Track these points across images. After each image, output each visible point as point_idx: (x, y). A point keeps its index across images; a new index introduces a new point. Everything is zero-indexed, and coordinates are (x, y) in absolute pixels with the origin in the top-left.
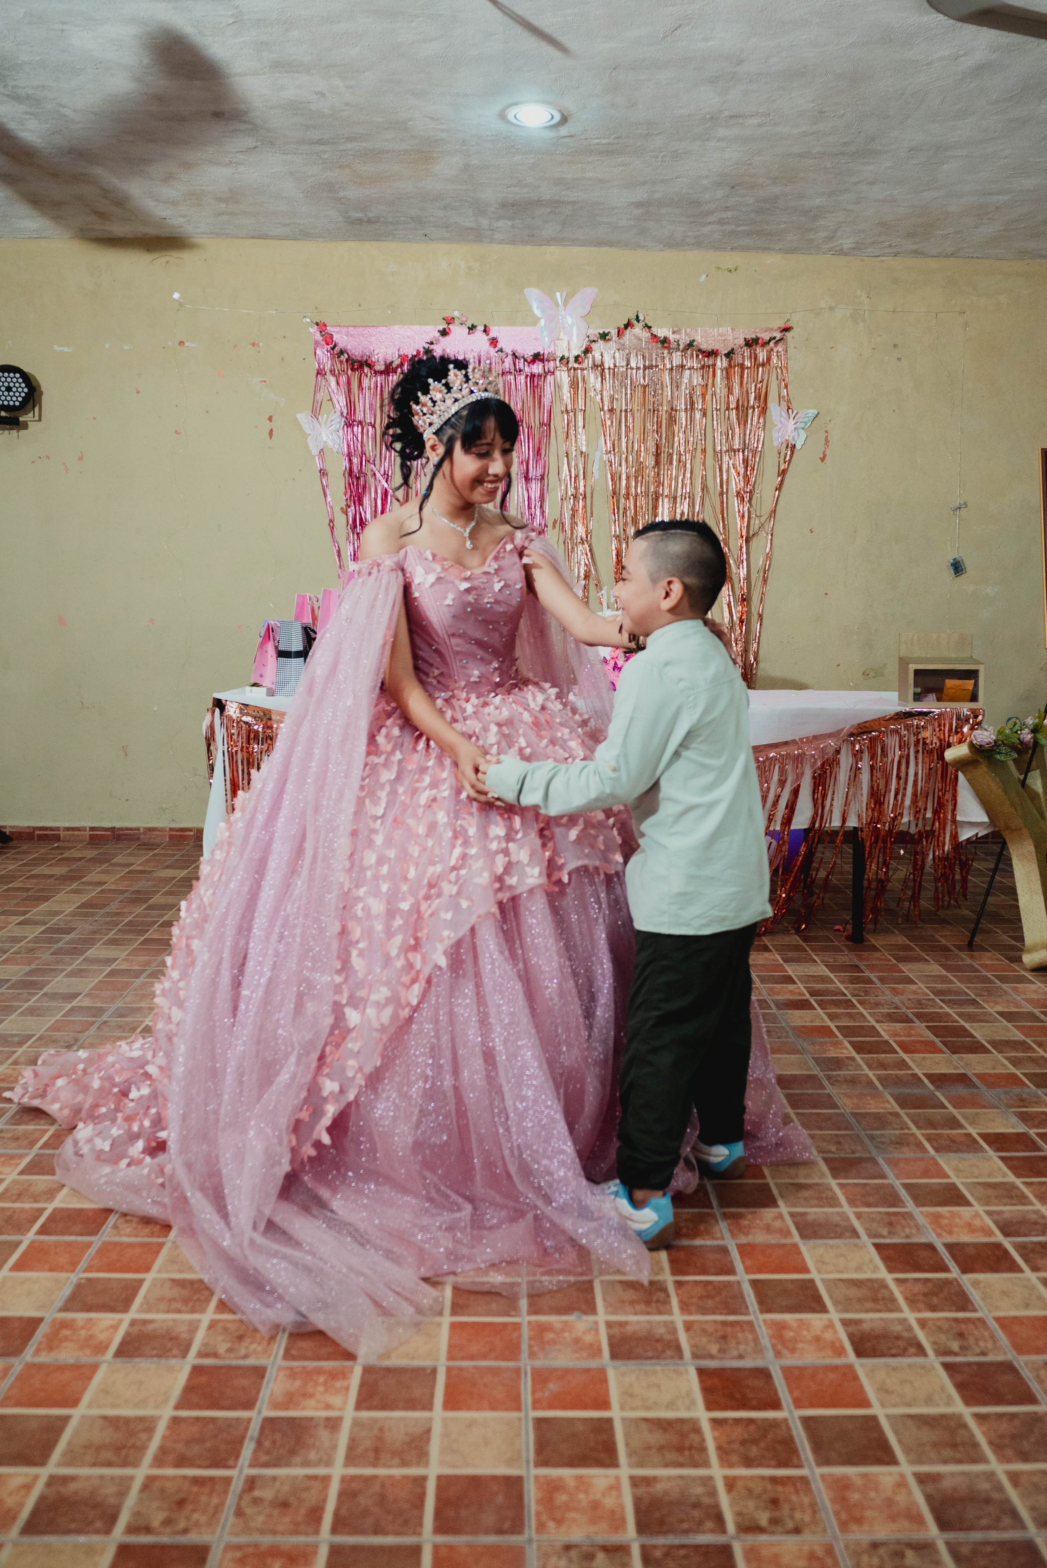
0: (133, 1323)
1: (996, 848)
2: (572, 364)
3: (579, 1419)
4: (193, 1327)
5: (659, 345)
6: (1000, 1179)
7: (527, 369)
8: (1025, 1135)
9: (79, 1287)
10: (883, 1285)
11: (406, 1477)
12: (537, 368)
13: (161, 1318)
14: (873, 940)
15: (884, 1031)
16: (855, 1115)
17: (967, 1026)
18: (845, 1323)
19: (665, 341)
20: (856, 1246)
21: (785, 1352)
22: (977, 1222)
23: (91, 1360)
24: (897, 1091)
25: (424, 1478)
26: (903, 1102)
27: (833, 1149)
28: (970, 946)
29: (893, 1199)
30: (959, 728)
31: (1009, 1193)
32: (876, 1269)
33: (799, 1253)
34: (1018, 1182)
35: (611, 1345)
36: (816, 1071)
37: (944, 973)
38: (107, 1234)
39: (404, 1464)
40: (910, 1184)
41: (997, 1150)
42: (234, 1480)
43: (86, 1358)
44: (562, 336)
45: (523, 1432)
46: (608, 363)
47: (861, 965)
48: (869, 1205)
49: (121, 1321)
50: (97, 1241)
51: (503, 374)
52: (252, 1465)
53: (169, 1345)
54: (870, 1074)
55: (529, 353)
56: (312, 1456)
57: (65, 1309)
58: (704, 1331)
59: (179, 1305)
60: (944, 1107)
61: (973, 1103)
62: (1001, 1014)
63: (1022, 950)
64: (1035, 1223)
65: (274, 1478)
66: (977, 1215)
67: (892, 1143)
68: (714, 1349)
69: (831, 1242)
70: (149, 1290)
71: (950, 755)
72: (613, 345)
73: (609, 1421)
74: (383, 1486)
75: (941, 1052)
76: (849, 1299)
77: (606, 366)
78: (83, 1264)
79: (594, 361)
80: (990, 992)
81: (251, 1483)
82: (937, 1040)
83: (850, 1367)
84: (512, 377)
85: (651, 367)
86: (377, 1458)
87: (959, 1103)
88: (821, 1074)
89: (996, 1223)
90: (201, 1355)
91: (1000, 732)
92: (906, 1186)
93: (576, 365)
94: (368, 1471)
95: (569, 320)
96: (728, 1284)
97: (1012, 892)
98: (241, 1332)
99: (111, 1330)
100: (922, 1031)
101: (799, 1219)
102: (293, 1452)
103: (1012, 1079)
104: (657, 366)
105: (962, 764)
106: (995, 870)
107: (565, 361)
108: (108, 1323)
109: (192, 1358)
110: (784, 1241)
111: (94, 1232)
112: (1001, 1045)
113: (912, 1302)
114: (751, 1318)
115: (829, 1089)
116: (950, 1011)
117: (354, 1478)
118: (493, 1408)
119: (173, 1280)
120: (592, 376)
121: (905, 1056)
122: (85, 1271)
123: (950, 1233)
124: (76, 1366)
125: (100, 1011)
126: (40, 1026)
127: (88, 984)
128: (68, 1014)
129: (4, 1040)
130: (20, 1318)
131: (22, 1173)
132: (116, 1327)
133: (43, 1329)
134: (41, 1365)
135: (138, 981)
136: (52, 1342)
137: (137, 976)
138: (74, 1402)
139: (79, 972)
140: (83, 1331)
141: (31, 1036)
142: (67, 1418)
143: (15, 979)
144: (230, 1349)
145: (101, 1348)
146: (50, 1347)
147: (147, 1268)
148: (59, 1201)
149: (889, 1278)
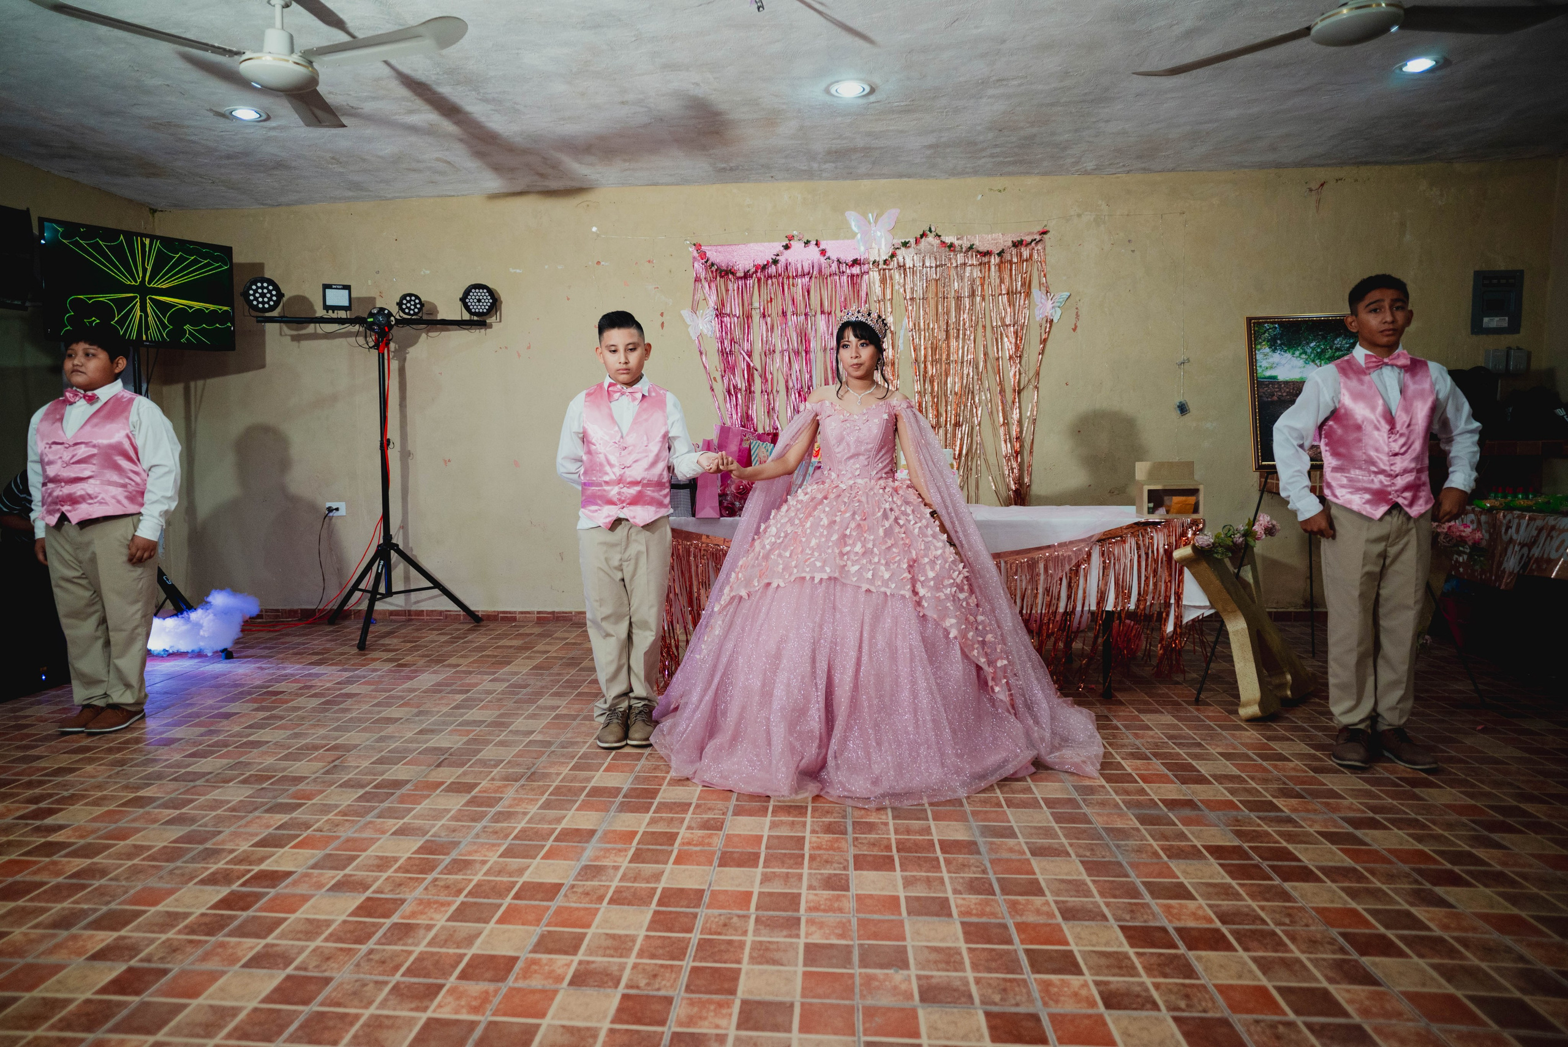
0: (580, 963)
1: (1218, 625)
2: (882, 266)
3: (897, 1043)
4: (622, 968)
5: (947, 249)
6: (1219, 881)
7: (848, 271)
8: (1239, 847)
9: (542, 937)
10: (1126, 956)
12: (856, 270)
13: (600, 960)
14: (1120, 696)
15: (1128, 766)
16: (1105, 829)
17: (1194, 763)
18: (1097, 983)
19: (951, 246)
20: (1105, 927)
21: (1051, 1003)
22: (1200, 913)
23: (553, 988)
24: (1137, 812)
26: (1143, 820)
27: (1088, 854)
28: (1197, 702)
29: (1135, 894)
30: (1184, 534)
31: (1226, 892)
32: (1121, 945)
33: (1062, 930)
34: (1234, 883)
35: (920, 991)
36: (1075, 795)
37: (1176, 722)
38: (559, 902)
40: (1149, 882)
41: (1216, 858)
43: (549, 985)
44: (875, 245)
46: (909, 264)
47: (1110, 715)
48: (1115, 897)
49: (572, 961)
50: (553, 906)
51: (830, 275)
53: (606, 979)
54: (1117, 798)
55: (850, 259)
57: (534, 952)
58: (990, 985)
59: (612, 952)
60: (1175, 824)
61: (1198, 822)
62: (1221, 754)
63: (1238, 705)
64: (1247, 915)
66: (1200, 907)
67: (1133, 850)
68: (997, 998)
69: (1087, 923)
70: (591, 940)
71: (1177, 554)
72: (912, 250)
73: (919, 1045)
75: (1173, 782)
76: (1100, 967)
77: (907, 266)
78: (545, 922)
79: (898, 263)
80: (1212, 737)
82: (1170, 774)
83: (1101, 1016)
84: (837, 277)
85: (941, 265)
87: (1187, 822)
88: (1079, 798)
89: (1215, 913)
90: (627, 987)
91: (1217, 537)
92: (1144, 883)
93: (885, 267)
95: (879, 233)
96: (1008, 952)
97: (1230, 659)
98: (655, 972)
99: (566, 967)
100: (1157, 766)
101: (1061, 905)
103: (1230, 805)
104: (946, 265)
105: (1186, 562)
106: (1216, 643)
107: (876, 264)
108: (564, 963)
109: (621, 989)
110: (1050, 921)
111: (552, 899)
112: (1221, 778)
113: (1149, 970)
114: (1025, 977)
115: (1086, 809)
116: (1181, 752)
118: (835, 1034)
119: (606, 934)
120: (897, 274)
121: (1144, 786)
122: (547, 926)
123: (1179, 920)
124: (543, 991)
125: (549, 744)
126: (509, 754)
127: (541, 723)
128: (527, 745)
129: (484, 763)
130: (504, 956)
131: (500, 856)
132: (568, 965)
133: (519, 965)
134: (519, 990)
135: (575, 723)
136: (526, 974)
137: (574, 720)
138: (543, 1015)
139: (533, 716)
140: (547, 968)
141: (502, 761)
142: (538, 1026)
143: (489, 720)
144: (648, 984)
145: (559, 979)
146: (525, 978)
147: (589, 926)
148: (526, 877)
149: (1131, 952)
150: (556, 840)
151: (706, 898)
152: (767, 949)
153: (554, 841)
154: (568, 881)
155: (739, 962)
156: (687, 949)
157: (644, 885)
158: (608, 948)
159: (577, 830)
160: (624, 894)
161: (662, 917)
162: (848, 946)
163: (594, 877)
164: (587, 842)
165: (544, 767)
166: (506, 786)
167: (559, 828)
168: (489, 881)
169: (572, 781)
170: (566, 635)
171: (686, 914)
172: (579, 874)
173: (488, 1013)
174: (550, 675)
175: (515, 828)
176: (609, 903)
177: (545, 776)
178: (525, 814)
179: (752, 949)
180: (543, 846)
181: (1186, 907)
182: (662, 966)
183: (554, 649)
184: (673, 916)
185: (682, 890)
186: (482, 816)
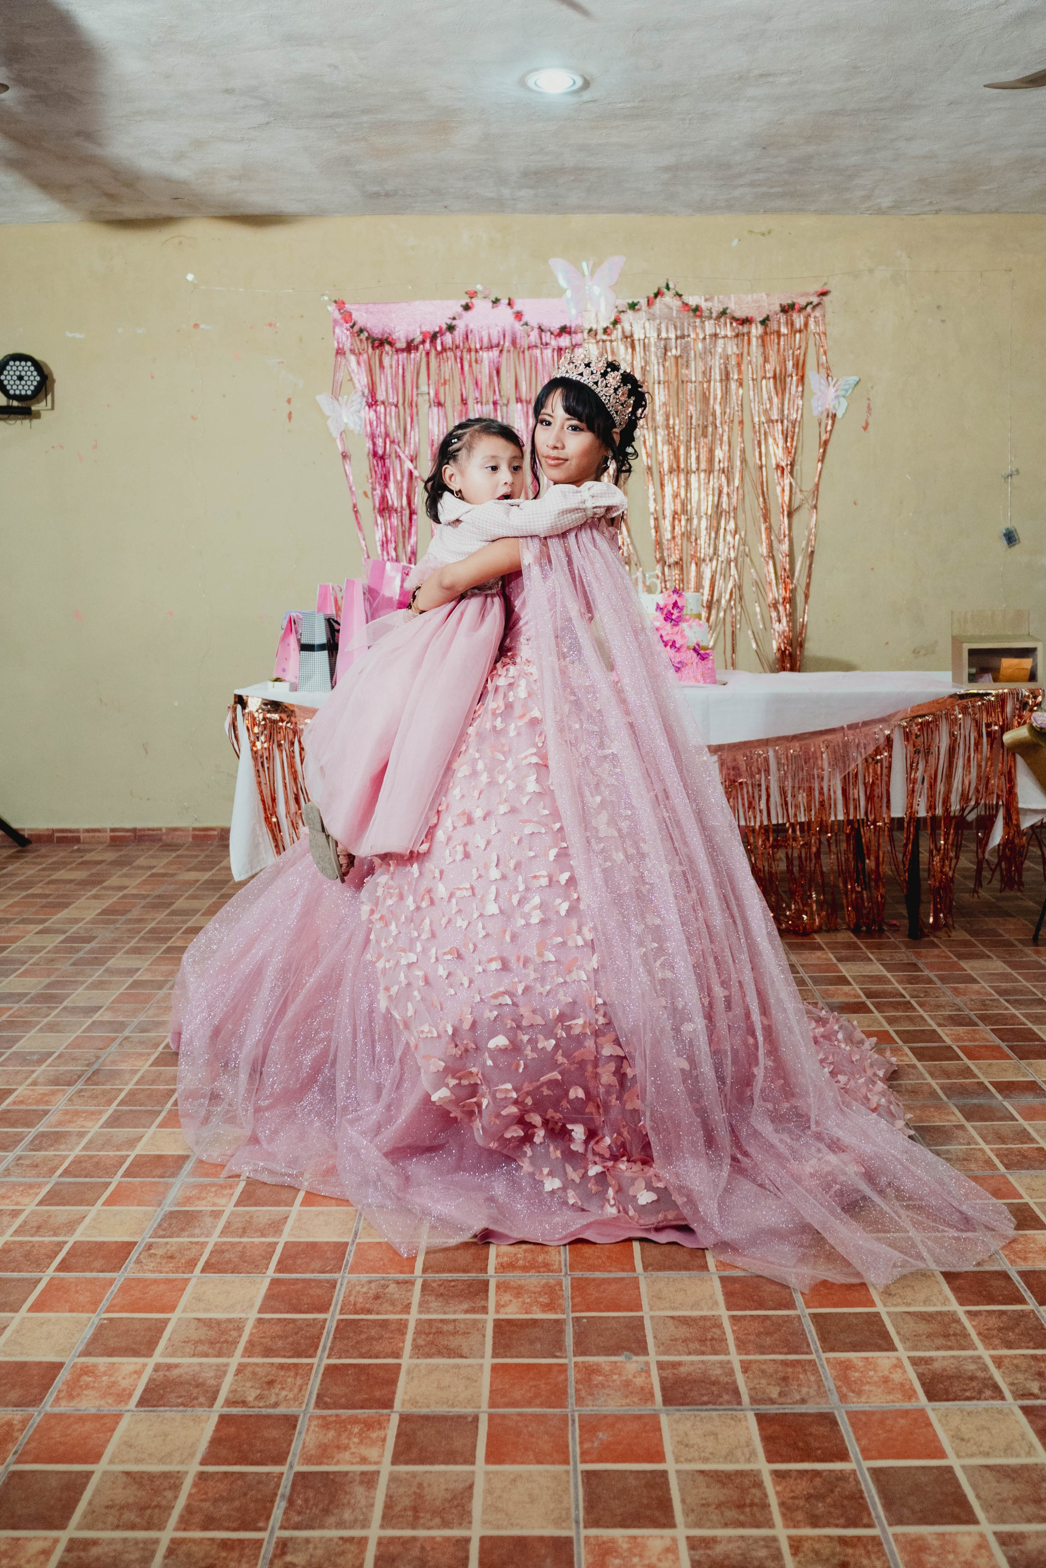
0: (157, 1368)
2: (601, 336)
3: (631, 1472)
4: (221, 1372)
5: (691, 314)
7: (554, 343)
9: (101, 1329)
10: (954, 1318)
11: (447, 1539)
12: (565, 341)
13: (187, 1362)
14: (932, 936)
15: (947, 1035)
17: (1035, 1028)
18: (915, 1361)
19: (697, 310)
21: (852, 1395)
23: (114, 1409)
24: (961, 1100)
25: (467, 1540)
26: (969, 1114)
28: (1036, 941)
30: (1017, 710)
32: (946, 1301)
35: (663, 1389)
37: (1009, 970)
38: (129, 1270)
39: (446, 1524)
42: (265, 1543)
43: (107, 1406)
44: (589, 306)
45: (572, 1490)
46: (638, 335)
47: (918, 963)
49: (145, 1365)
50: (119, 1277)
51: (529, 348)
52: (282, 1527)
53: (195, 1392)
54: (933, 1082)
55: (556, 326)
56: (347, 1515)
57: (86, 1353)
58: (763, 1371)
59: (205, 1348)
61: (1043, 1113)
65: (307, 1541)
68: (774, 1391)
70: (174, 1330)
71: (1008, 738)
72: (642, 314)
73: (664, 1474)
74: (423, 1548)
75: (1007, 1057)
76: (918, 1336)
77: (636, 337)
78: (105, 1304)
79: (623, 332)
81: (283, 1546)
82: (1003, 1045)
83: (922, 1412)
84: (538, 351)
85: (683, 337)
86: (416, 1518)
87: (1029, 1114)
90: (229, 1403)
93: (605, 337)
94: (408, 1533)
95: (597, 290)
96: (788, 1320)
98: (270, 1378)
99: (135, 1376)
100: (986, 1035)
102: (326, 1512)
104: (689, 336)
107: (593, 333)
108: (131, 1368)
109: (219, 1407)
111: (116, 1268)
113: (986, 1338)
114: (813, 1357)
116: (1017, 1013)
117: (392, 1540)
118: (539, 1462)
119: (198, 1319)
120: (622, 348)
121: (970, 1063)
122: (107, 1311)
123: (1025, 1259)
124: (98, 1417)
125: (122, 1026)
126: (60, 1043)
127: (110, 996)
128: (89, 1029)
129: (23, 1058)
130: (40, 1363)
131: (40, 1203)
132: (139, 1373)
133: (63, 1376)
134: (59, 1417)
135: (161, 993)
136: (73, 1390)
137: (160, 988)
138: (96, 1458)
139: (99, 985)
140: (105, 1378)
141: (50, 1054)
142: (88, 1475)
143: (34, 992)
144: (259, 1397)
145: (123, 1396)
146: (71, 1397)
147: (172, 1309)
148: (79, 1235)
149: (960, 1311)
150: (128, 1174)
151: (350, 1257)
152: (439, 1332)
153: (123, 1176)
154: (143, 1239)
155: (398, 1355)
156: (319, 1338)
157: (257, 1240)
158: (200, 1341)
159: (160, 1157)
160: (227, 1256)
161: (283, 1288)
162: (557, 1321)
163: (183, 1230)
164: (173, 1175)
165: (114, 1062)
166: (53, 1093)
167: (133, 1154)
168: (21, 1243)
169: (153, 1082)
170: (153, 862)
171: (318, 1282)
172: (159, 1225)
173: (10, 1458)
174: (129, 921)
175: (66, 1157)
176: (203, 1271)
177: (114, 1075)
178: (81, 1135)
179: (417, 1333)
180: (107, 1185)
181: (1034, 1241)
182: (282, 1366)
183: (134, 885)
184: (299, 1286)
185: (313, 1245)
186: (16, 1140)
